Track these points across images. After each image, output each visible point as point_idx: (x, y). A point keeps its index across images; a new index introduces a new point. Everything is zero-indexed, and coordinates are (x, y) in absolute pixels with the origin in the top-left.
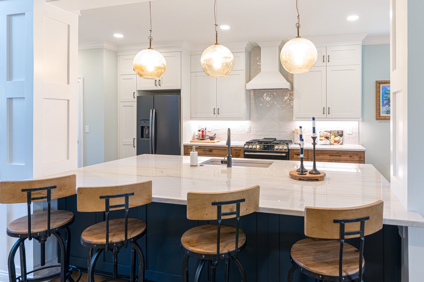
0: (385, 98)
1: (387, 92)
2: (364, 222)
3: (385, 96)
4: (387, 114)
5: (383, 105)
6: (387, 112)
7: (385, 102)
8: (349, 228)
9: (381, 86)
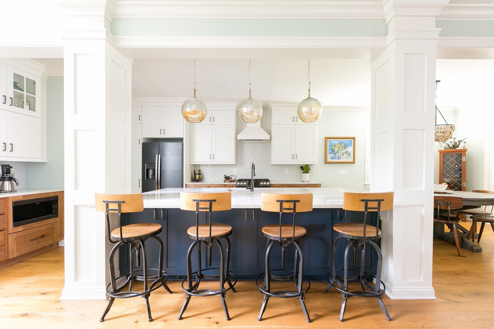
0: (330, 149)
1: (332, 144)
2: (380, 202)
3: (330, 147)
4: (332, 159)
5: (329, 153)
6: (331, 158)
7: (331, 151)
8: (370, 204)
9: (328, 140)
